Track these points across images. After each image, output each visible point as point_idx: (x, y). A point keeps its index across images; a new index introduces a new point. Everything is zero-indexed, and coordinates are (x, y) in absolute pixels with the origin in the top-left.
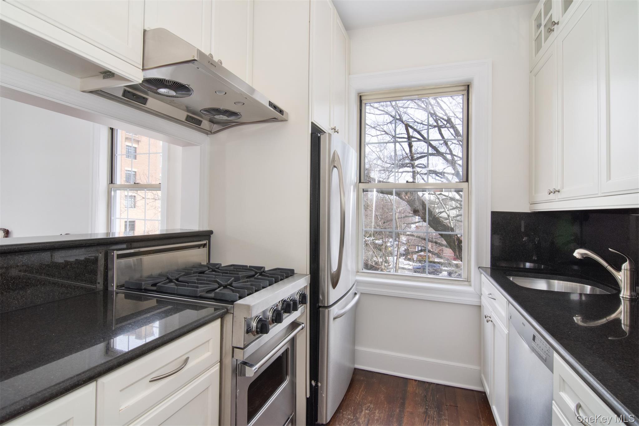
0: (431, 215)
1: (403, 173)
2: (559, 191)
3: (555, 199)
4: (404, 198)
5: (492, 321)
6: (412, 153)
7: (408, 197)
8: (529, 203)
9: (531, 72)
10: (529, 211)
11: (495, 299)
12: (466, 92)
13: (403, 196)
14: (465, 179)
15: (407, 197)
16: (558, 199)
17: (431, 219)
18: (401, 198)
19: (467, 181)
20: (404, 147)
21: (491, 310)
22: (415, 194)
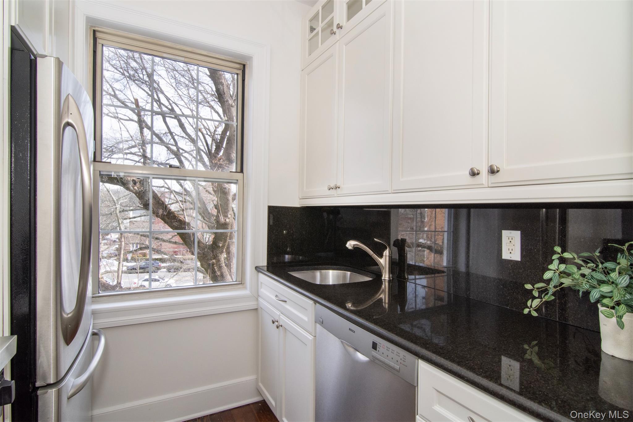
0: (166, 209)
1: (119, 160)
2: (339, 188)
3: (334, 195)
4: (132, 188)
5: (281, 326)
6: (143, 136)
7: (138, 188)
8: (299, 197)
9: (303, 70)
10: (299, 206)
11: (286, 302)
12: (240, 72)
13: (131, 186)
14: (239, 170)
15: (136, 188)
16: (338, 194)
17: (165, 214)
18: (128, 189)
19: (242, 171)
20: (128, 128)
21: (279, 314)
22: (146, 185)
